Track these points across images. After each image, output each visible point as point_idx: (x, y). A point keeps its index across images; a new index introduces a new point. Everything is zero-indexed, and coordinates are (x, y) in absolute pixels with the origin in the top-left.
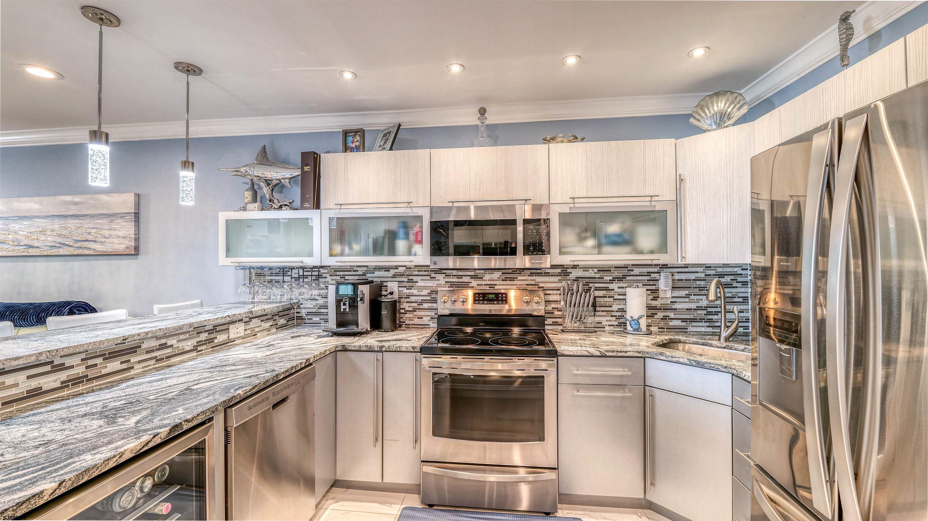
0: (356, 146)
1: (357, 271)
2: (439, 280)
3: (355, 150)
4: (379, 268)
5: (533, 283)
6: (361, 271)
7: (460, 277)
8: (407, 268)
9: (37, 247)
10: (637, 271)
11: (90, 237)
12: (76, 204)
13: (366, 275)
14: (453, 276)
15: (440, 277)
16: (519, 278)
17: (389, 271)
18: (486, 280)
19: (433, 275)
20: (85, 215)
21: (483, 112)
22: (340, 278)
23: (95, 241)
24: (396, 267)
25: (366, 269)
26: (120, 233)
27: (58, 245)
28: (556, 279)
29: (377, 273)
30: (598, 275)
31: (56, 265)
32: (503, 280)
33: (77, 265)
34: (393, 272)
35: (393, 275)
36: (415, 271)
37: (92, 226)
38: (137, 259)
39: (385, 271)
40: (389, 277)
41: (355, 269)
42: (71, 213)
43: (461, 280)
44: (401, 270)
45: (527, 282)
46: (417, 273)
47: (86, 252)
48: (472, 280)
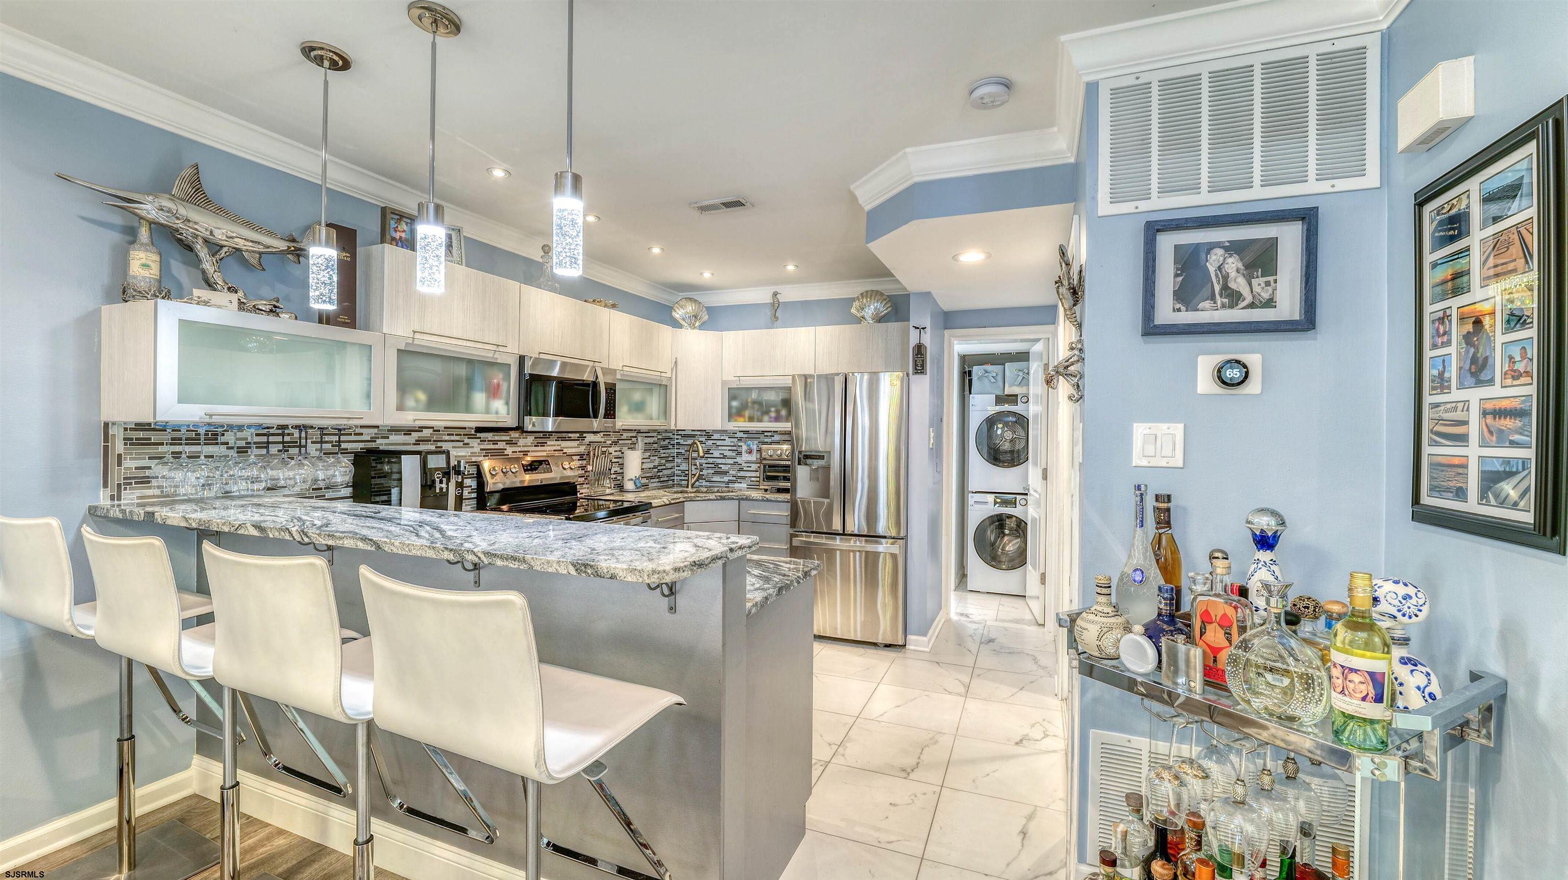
0: (399, 236)
1: (362, 434)
2: (473, 447)
4: (395, 430)
5: (559, 448)
6: (367, 434)
7: (495, 442)
8: (434, 431)
10: (625, 435)
13: (375, 441)
14: (488, 441)
15: (475, 443)
16: (549, 443)
17: (410, 434)
18: (520, 446)
19: (466, 441)
22: (332, 446)
24: (421, 429)
25: (376, 430)
28: (575, 443)
29: (394, 438)
30: (603, 440)
32: (535, 446)
34: (415, 435)
35: (417, 441)
36: (445, 435)
39: (404, 434)
40: (409, 444)
41: (359, 430)
43: (496, 447)
44: (427, 433)
45: (555, 448)
46: (447, 438)
48: (508, 447)
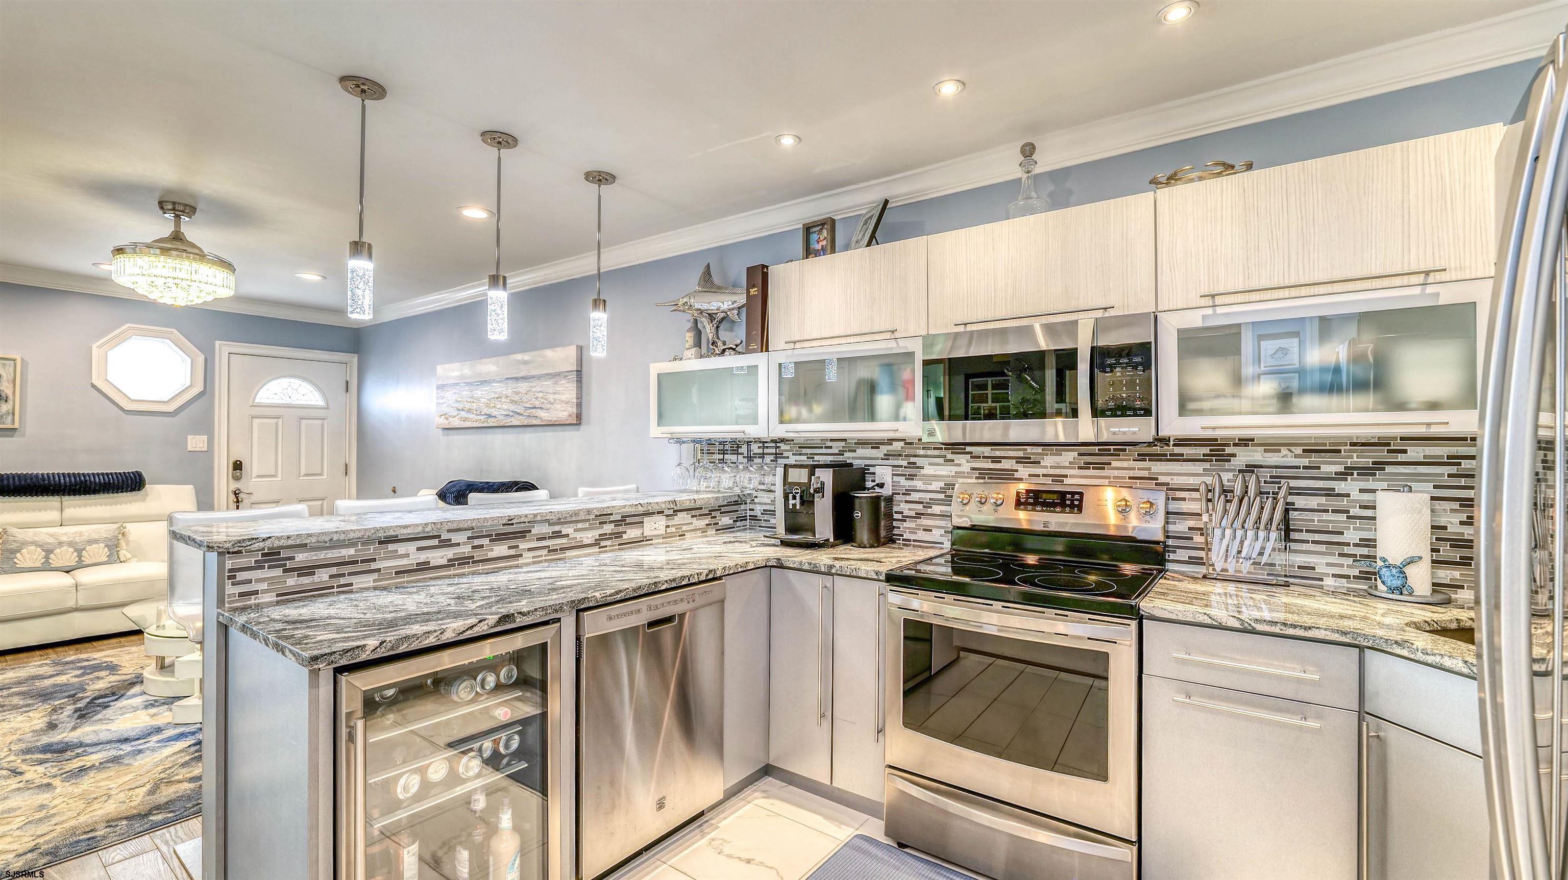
0: (822, 246)
1: (831, 447)
2: (959, 465)
3: (822, 254)
4: (862, 443)
5: (1145, 474)
6: (837, 447)
7: (996, 460)
8: (906, 444)
9: (495, 417)
10: (1415, 453)
11: (537, 404)
12: (525, 363)
13: (843, 455)
14: (984, 457)
15: (962, 459)
16: (1115, 464)
17: (878, 448)
18: (1046, 467)
19: (949, 456)
20: (533, 377)
21: (1028, 151)
22: (808, 458)
23: (541, 408)
24: (890, 441)
25: (843, 444)
26: (563, 398)
27: (511, 414)
28: (1199, 468)
29: (861, 452)
30: (1305, 462)
31: (510, 437)
32: (1080, 468)
33: (529, 437)
34: (884, 449)
35: (885, 455)
36: (919, 448)
37: (538, 390)
38: (579, 430)
39: (872, 448)
40: (877, 459)
41: (829, 444)
42: (522, 374)
43: (998, 466)
44: (898, 446)
45: (1132, 473)
46: (922, 452)
47: (535, 422)
48: (1020, 467)
